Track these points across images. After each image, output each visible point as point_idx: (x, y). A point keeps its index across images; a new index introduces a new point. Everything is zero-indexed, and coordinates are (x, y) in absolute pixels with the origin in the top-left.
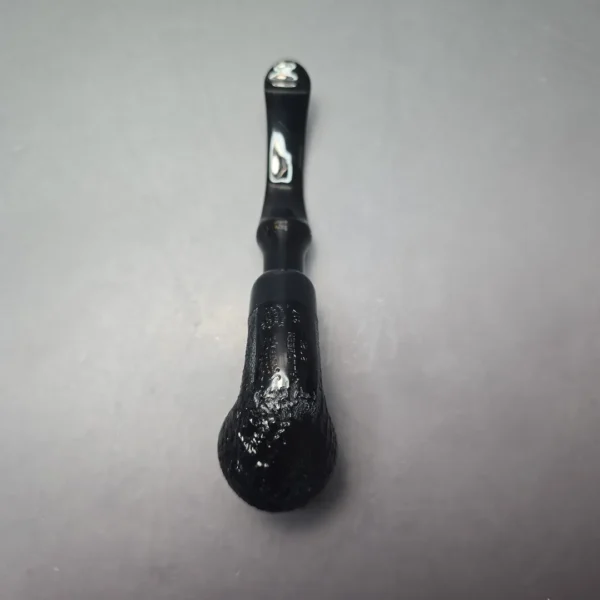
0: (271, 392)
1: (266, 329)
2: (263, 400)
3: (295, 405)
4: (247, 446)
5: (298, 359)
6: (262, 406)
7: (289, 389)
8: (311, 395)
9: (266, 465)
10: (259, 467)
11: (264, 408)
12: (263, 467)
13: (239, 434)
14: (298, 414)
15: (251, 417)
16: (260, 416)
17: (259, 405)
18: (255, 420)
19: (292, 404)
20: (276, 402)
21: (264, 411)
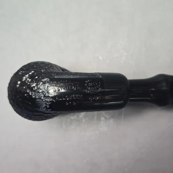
0: (48, 87)
1: (85, 83)
2: (44, 83)
3: (42, 100)
4: (27, 76)
5: (66, 101)
6: (42, 82)
7: (49, 96)
8: (49, 108)
9: (18, 86)
10: (17, 82)
11: (41, 84)
12: (17, 84)
13: (33, 72)
14: (38, 102)
15: (38, 77)
16: (37, 82)
17: (42, 81)
18: (36, 79)
19: (42, 98)
20: (43, 90)
21: (39, 84)
